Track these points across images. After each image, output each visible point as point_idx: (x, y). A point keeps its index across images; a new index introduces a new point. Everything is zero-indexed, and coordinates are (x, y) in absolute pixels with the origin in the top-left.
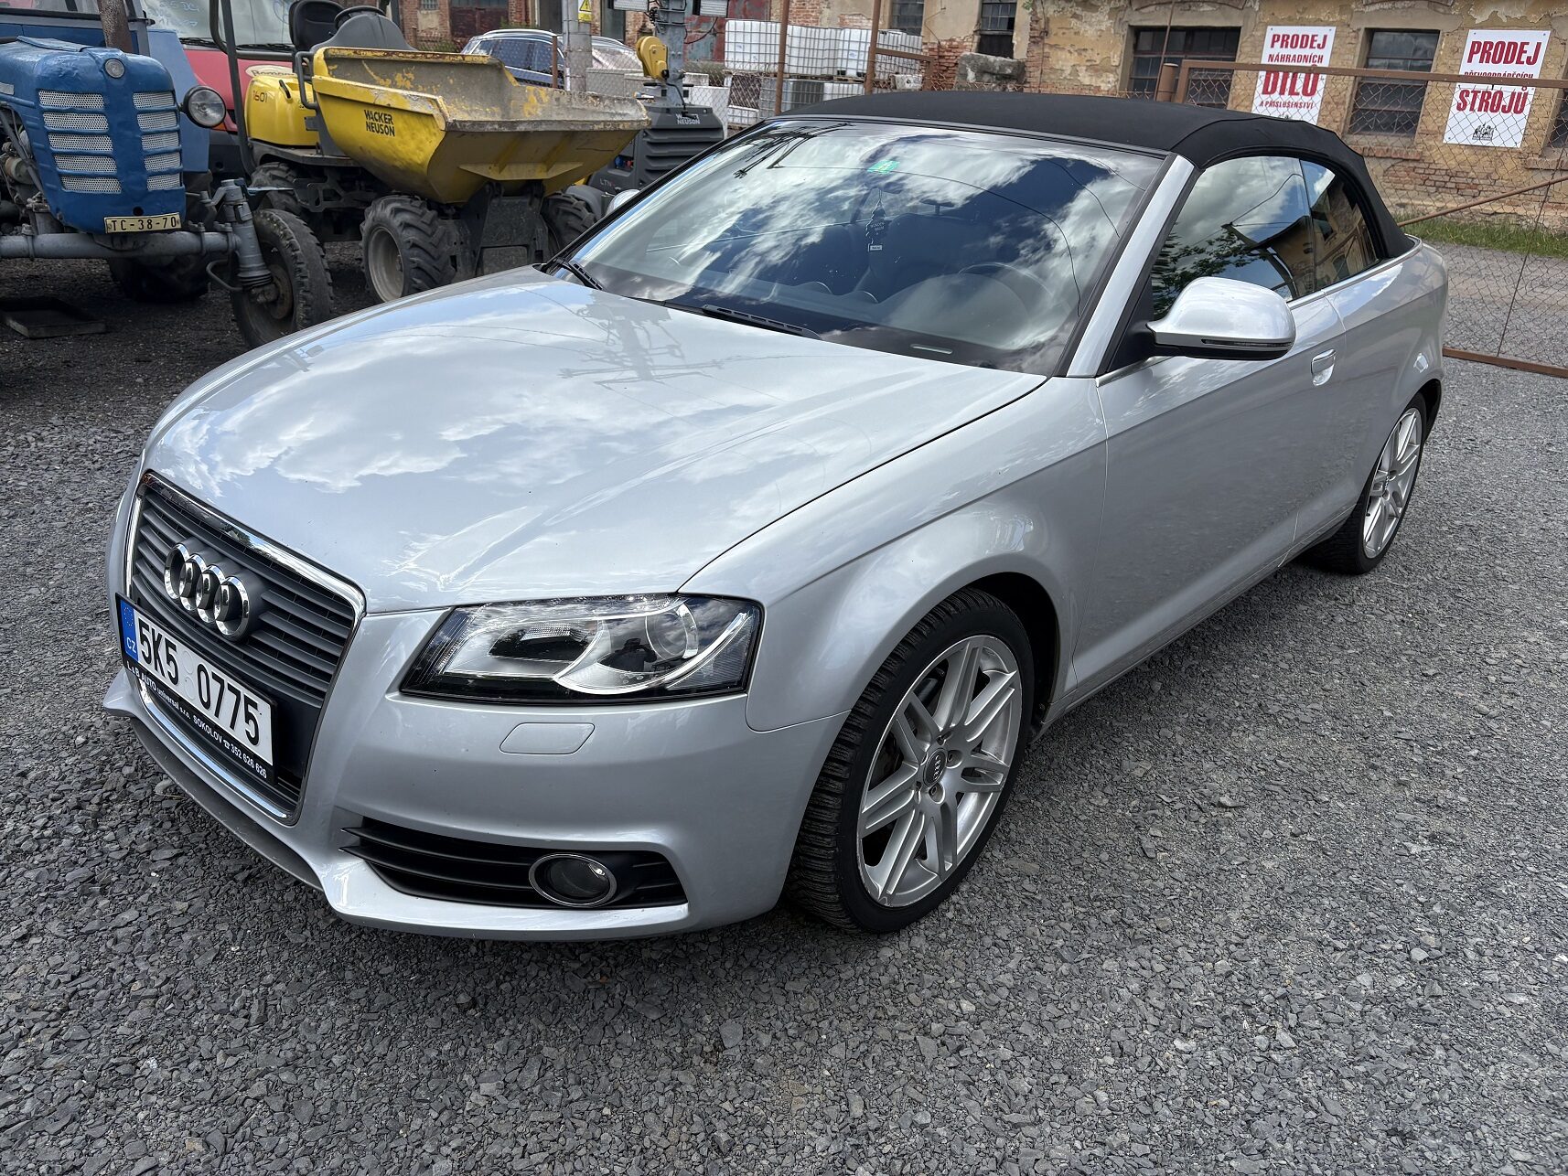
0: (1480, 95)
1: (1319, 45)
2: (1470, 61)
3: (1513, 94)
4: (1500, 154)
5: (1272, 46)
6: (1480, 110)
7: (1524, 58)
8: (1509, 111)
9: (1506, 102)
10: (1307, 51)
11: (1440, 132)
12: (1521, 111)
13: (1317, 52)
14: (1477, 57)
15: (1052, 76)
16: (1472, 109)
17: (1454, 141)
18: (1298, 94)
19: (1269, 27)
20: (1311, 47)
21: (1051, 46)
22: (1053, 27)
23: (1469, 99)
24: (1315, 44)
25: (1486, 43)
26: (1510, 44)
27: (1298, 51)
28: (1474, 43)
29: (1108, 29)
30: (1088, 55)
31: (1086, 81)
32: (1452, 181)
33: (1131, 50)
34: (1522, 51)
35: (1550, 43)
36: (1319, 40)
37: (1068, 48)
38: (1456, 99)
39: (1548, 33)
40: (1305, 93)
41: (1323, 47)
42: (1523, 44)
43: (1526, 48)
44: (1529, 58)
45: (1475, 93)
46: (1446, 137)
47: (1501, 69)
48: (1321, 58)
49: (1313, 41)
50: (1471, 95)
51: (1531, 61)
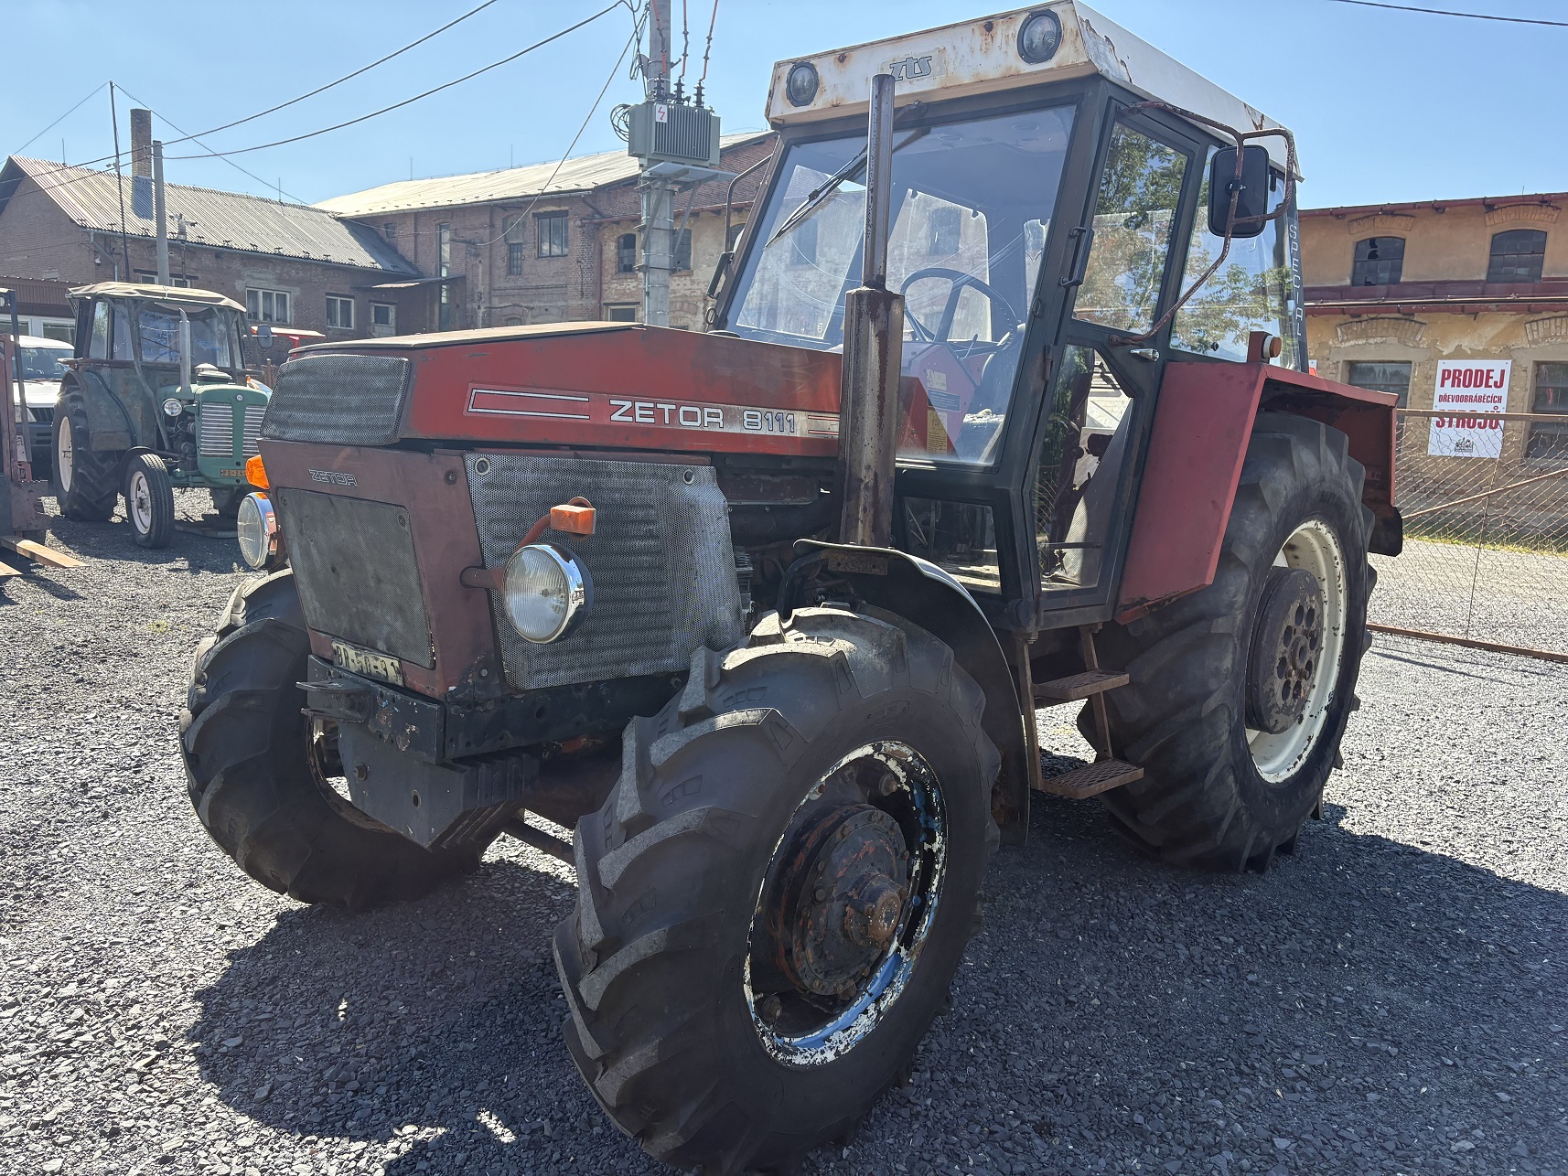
0: (1455, 416)
2: (1442, 385)
3: (1486, 413)
4: (1480, 464)
6: (1458, 426)
7: (1491, 382)
8: (1485, 427)
11: (1424, 445)
12: (1496, 427)
14: (1448, 383)
16: (1450, 426)
17: (1438, 454)
25: (1455, 371)
26: (1477, 371)
28: (1444, 371)
32: (1440, 488)
34: (1488, 377)
35: (1513, 369)
39: (1509, 362)
42: (1489, 371)
43: (1491, 374)
44: (1496, 383)
45: (1452, 413)
46: (1430, 449)
47: (1472, 391)
51: (1499, 385)
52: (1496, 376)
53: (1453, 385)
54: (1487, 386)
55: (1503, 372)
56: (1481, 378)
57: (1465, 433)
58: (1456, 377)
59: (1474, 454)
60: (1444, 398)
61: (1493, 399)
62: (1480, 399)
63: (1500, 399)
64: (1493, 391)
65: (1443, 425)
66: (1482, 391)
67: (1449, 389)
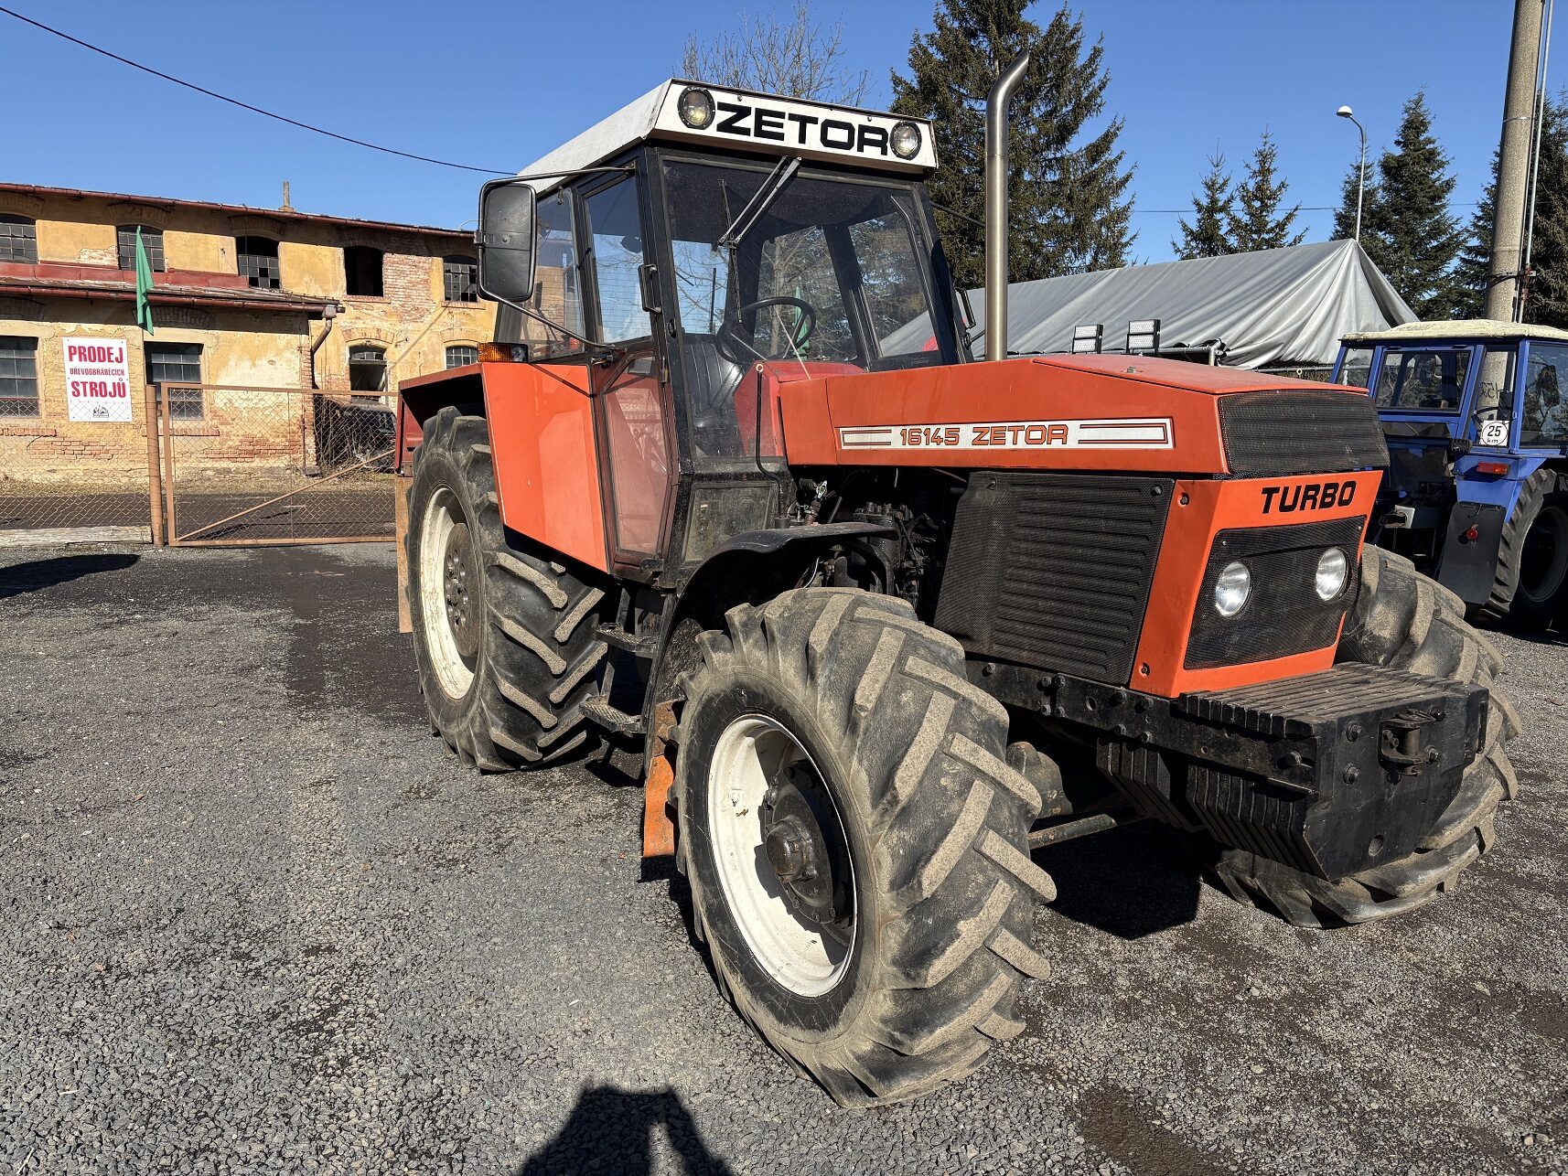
0: (88, 386)
2: (71, 360)
3: (114, 384)
4: (118, 427)
6: (92, 395)
7: (113, 358)
8: (115, 396)
9: (110, 389)
11: (64, 414)
12: (124, 396)
14: (76, 357)
16: (85, 395)
17: (77, 419)
23: (80, 388)
25: (80, 348)
26: (99, 348)
28: (70, 348)
32: (86, 449)
34: (110, 354)
35: (128, 348)
38: (70, 390)
39: (125, 341)
42: (109, 349)
43: (112, 351)
44: (117, 359)
45: (84, 383)
46: (71, 415)
47: (97, 365)
50: (81, 385)
51: (120, 360)
52: (116, 354)
53: (80, 360)
54: (110, 361)
55: (121, 349)
56: (104, 355)
57: (99, 401)
58: (83, 353)
59: (110, 419)
60: (74, 371)
61: (117, 372)
62: (106, 372)
63: (123, 372)
64: (115, 366)
65: (79, 395)
66: (106, 365)
67: (77, 363)
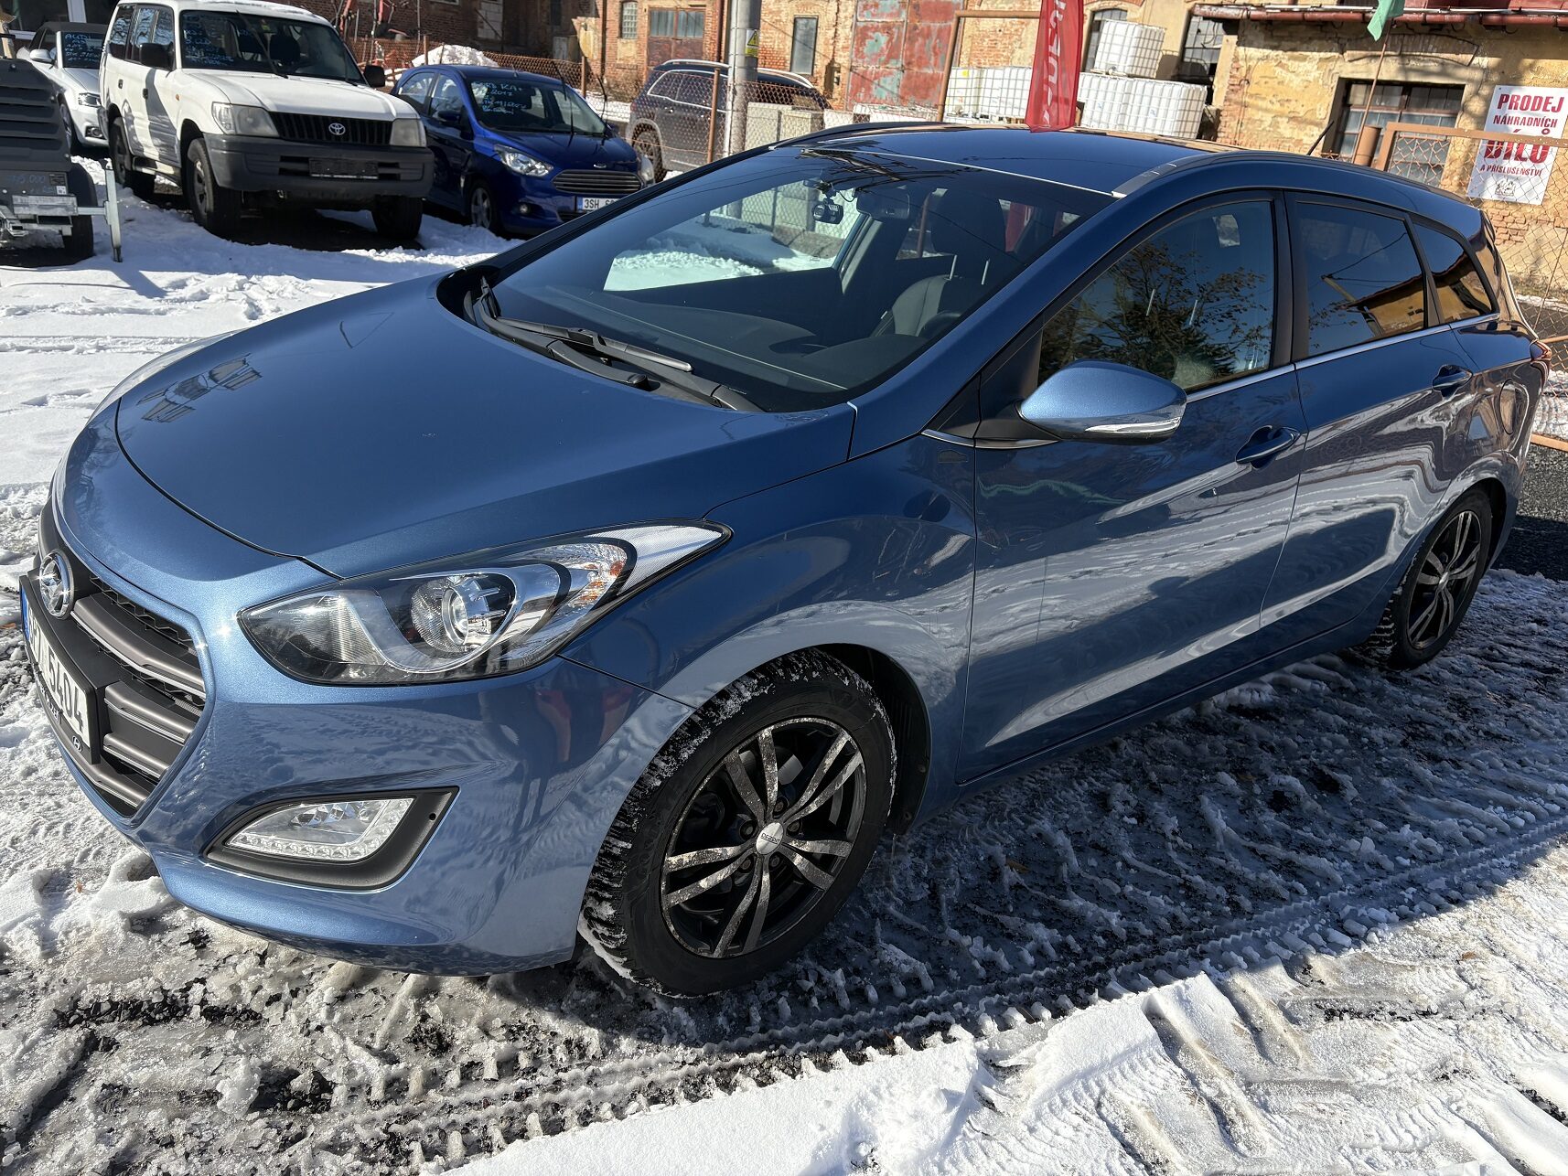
1: (1553, 109)
5: (1499, 107)
10: (1540, 114)
13: (1551, 115)
15: (1250, 127)
18: (1525, 159)
19: (1497, 87)
20: (1545, 110)
21: (1251, 96)
22: (1255, 76)
24: (1549, 107)
27: (1528, 114)
29: (1316, 80)
30: (1292, 106)
31: (1287, 133)
33: (1340, 103)
36: (1555, 103)
37: (1270, 97)
40: (1533, 159)
41: (1559, 109)
48: (1554, 123)
49: (1547, 102)
